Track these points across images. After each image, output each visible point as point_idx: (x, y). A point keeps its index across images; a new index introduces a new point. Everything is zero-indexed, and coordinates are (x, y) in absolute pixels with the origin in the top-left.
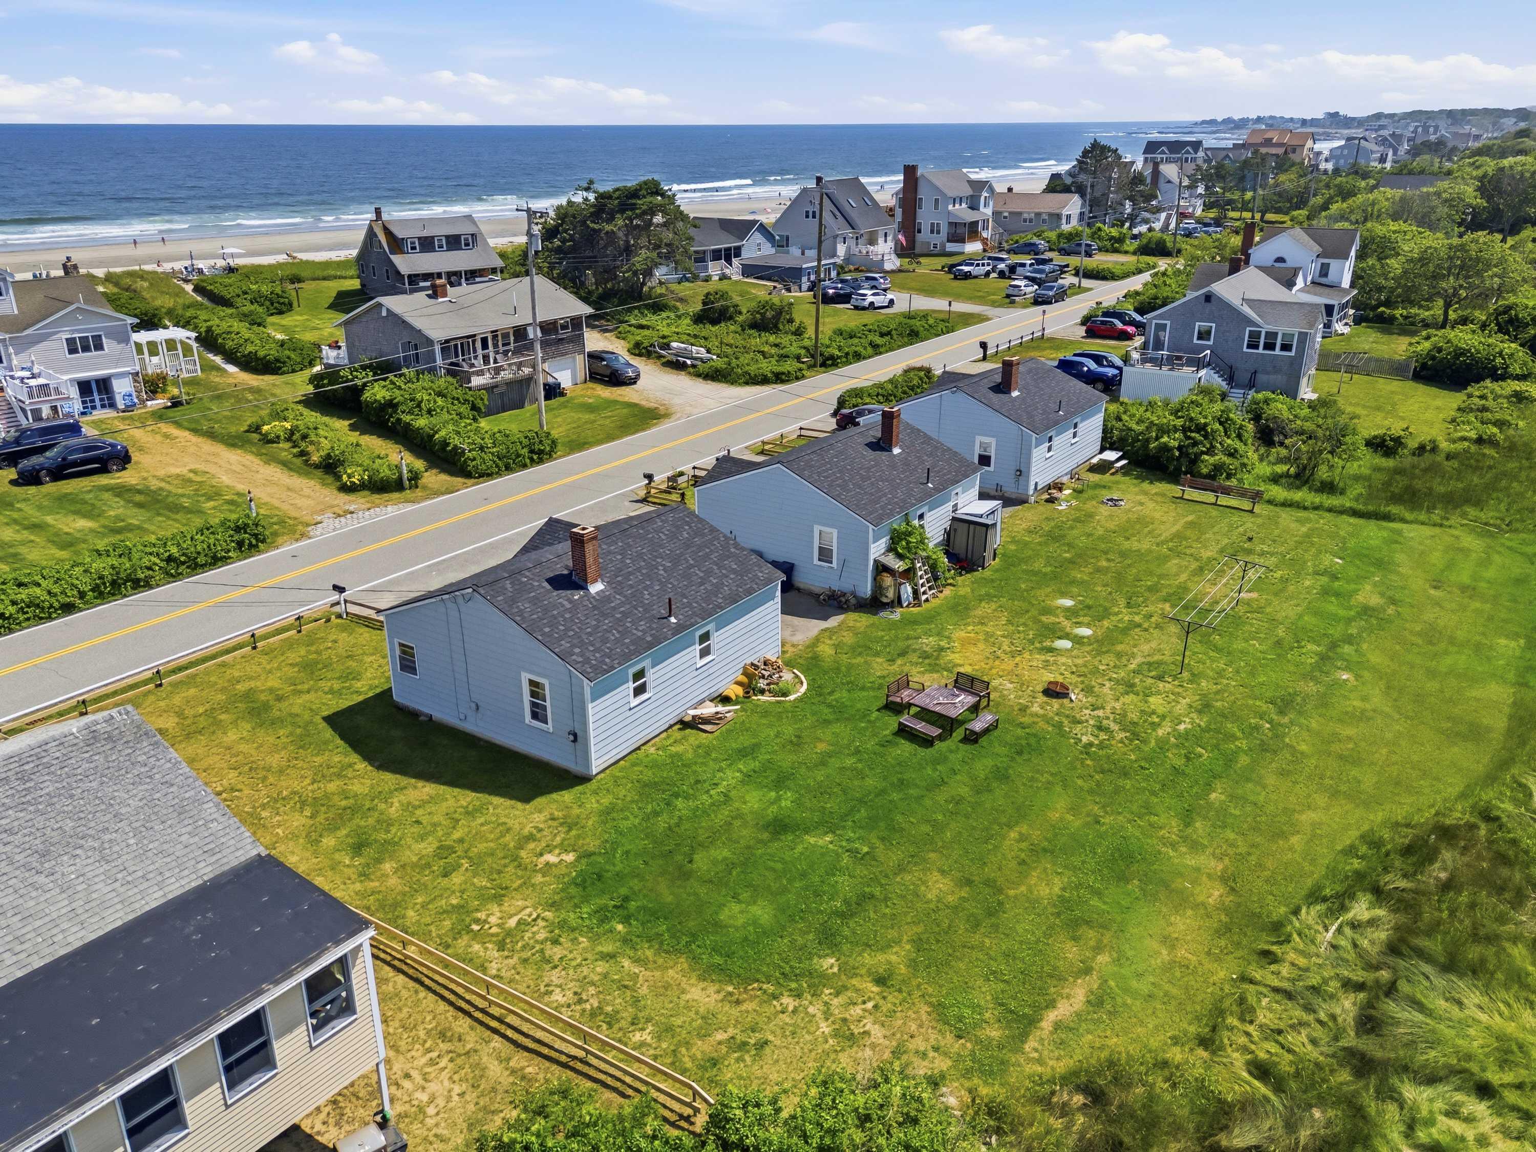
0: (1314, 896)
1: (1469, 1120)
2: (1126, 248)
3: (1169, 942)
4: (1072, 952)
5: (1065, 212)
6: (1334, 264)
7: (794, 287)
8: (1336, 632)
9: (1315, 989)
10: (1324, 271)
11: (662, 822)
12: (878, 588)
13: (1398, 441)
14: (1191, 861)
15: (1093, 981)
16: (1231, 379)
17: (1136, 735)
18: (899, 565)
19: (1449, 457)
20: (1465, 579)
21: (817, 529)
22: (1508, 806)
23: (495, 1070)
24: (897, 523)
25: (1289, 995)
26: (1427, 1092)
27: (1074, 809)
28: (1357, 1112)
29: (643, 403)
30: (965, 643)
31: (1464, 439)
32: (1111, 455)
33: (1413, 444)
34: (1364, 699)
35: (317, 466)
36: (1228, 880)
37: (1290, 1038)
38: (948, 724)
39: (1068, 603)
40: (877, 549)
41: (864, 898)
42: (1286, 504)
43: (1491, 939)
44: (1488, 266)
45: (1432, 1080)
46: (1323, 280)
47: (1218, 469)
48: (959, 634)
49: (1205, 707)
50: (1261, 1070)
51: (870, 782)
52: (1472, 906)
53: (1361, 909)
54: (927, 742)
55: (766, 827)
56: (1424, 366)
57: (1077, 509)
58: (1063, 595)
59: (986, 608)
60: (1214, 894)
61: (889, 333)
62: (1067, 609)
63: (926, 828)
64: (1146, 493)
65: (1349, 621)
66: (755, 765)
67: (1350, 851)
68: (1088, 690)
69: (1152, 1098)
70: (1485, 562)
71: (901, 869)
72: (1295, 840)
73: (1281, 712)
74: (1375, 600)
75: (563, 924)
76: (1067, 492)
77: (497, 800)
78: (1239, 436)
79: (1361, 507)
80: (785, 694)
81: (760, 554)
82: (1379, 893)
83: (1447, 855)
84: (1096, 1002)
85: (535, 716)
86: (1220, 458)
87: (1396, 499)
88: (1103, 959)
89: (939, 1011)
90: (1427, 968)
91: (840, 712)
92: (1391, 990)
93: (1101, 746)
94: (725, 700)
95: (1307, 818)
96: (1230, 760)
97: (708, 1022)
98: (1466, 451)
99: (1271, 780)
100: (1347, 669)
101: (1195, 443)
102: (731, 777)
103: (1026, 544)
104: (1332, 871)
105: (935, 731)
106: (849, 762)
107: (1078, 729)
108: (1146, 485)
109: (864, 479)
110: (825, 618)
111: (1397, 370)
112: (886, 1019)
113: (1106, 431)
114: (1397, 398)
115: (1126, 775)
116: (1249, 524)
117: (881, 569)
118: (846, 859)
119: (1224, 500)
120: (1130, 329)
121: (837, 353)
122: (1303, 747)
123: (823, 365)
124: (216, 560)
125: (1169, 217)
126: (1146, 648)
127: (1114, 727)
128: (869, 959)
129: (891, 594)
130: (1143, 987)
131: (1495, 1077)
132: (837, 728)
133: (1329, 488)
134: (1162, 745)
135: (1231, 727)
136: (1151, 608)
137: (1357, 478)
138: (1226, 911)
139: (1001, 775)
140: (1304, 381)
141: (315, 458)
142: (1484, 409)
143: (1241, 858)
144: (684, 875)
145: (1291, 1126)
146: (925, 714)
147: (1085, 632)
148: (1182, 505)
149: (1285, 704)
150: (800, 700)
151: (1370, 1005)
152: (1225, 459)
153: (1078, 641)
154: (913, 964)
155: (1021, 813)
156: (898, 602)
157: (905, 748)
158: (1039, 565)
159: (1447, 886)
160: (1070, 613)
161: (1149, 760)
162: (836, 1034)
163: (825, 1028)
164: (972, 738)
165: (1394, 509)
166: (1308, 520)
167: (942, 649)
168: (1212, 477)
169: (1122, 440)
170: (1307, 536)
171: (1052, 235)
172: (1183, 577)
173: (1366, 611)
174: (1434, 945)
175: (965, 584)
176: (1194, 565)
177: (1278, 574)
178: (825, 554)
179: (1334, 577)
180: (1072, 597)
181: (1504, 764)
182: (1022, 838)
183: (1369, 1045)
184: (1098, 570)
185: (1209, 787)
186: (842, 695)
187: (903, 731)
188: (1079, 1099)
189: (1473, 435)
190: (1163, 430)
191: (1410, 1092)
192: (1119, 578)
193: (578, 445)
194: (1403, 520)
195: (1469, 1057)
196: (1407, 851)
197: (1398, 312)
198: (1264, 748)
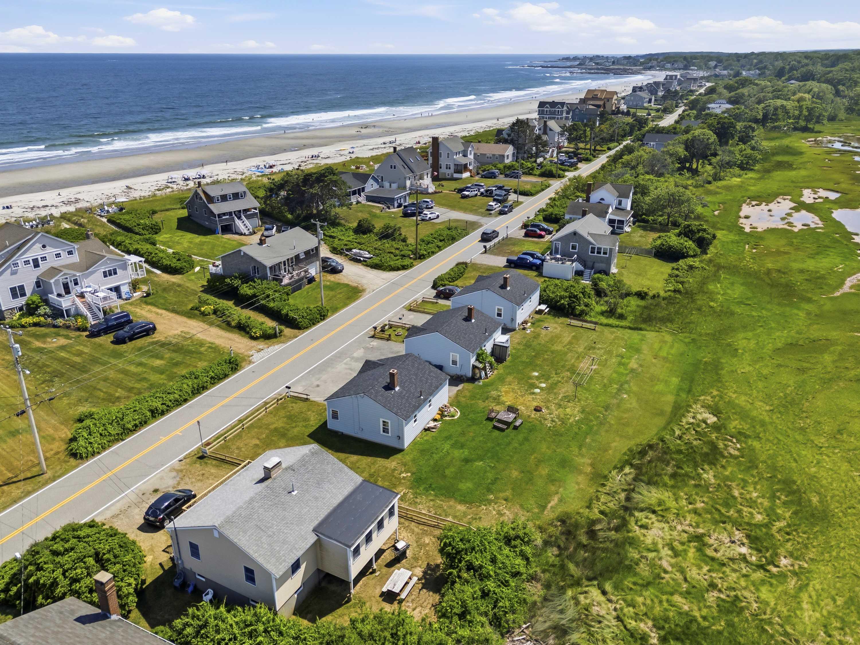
0: (615, 468)
1: (650, 519)
2: (535, 172)
3: (578, 483)
4: (553, 488)
5: (506, 154)
6: (624, 200)
7: (391, 207)
8: (623, 379)
9: (615, 492)
10: (620, 203)
11: (432, 462)
12: (474, 373)
13: (646, 294)
14: (582, 461)
15: (559, 495)
16: (585, 266)
17: (563, 423)
18: (481, 366)
19: (664, 299)
20: (665, 354)
21: (451, 354)
22: (668, 437)
23: (416, 530)
24: (478, 351)
25: (608, 494)
26: (641, 514)
27: (548, 448)
28: (624, 519)
29: (350, 283)
30: (507, 392)
31: (669, 291)
32: (543, 307)
33: (651, 294)
34: (631, 404)
35: (234, 327)
36: (592, 465)
37: (609, 504)
38: (508, 424)
39: (536, 374)
40: (473, 361)
41: (496, 479)
42: (607, 325)
43: (660, 475)
44: (683, 202)
45: (642, 510)
46: (620, 207)
47: (582, 312)
48: (503, 389)
49: (583, 411)
50: (602, 512)
51: (489, 445)
52: (656, 466)
53: (627, 470)
54: (502, 430)
55: (463, 461)
56: (658, 251)
57: (534, 332)
58: (534, 370)
59: (510, 378)
60: (589, 469)
61: (444, 240)
62: (537, 377)
63: (508, 458)
64: (557, 323)
65: (627, 374)
66: (453, 442)
67: (625, 454)
68: (547, 408)
69: (576, 520)
70: (672, 347)
71: (504, 470)
72: (610, 452)
73: (606, 411)
74: (635, 366)
75: (416, 493)
76: (529, 324)
77: (379, 459)
78: (589, 297)
79: (632, 326)
80: (453, 416)
81: (430, 363)
82: (632, 465)
83: (650, 453)
84: (561, 500)
85: (384, 431)
86: (583, 307)
87: (645, 321)
88: (561, 490)
89: (522, 506)
90: (643, 484)
91: (474, 422)
92: (633, 490)
93: (554, 427)
94: (435, 420)
95: (614, 445)
96: (591, 428)
97: (465, 514)
98: (670, 296)
99: (603, 434)
100: (626, 393)
101: (574, 302)
102: (447, 446)
103: (519, 350)
104: (620, 461)
105: (505, 427)
106: (481, 439)
107: (546, 422)
108: (556, 319)
109: (465, 334)
110: (457, 386)
111: (647, 253)
112: (509, 509)
113: (541, 296)
114: (647, 267)
115: (561, 435)
116: (593, 336)
117: (474, 367)
118: (488, 468)
119: (585, 325)
120: (543, 233)
121: (425, 253)
122: (612, 422)
123: (420, 258)
124: (226, 376)
125: (553, 151)
126: (563, 390)
127: (557, 420)
128: (501, 495)
129: (478, 375)
130: (572, 495)
131: (657, 508)
132: (474, 427)
133: (621, 317)
134: (571, 425)
135: (591, 417)
136: (564, 374)
137: (631, 312)
138: (592, 474)
139: (526, 439)
140: (612, 266)
141: (233, 324)
142: (677, 276)
143: (595, 458)
144: (444, 477)
145: (609, 524)
146: (500, 421)
147: (543, 385)
148: (570, 327)
149: (607, 408)
150: (458, 418)
151: (628, 494)
152: (585, 308)
153: (542, 389)
154: (513, 495)
155: (533, 451)
156: (480, 378)
157: (496, 433)
158: (524, 359)
159: (650, 462)
160: (537, 378)
161: (568, 430)
162: (498, 514)
163: (494, 513)
164: (516, 428)
165: (643, 326)
166: (614, 332)
167: (499, 396)
168: (580, 315)
169: (547, 300)
170: (614, 339)
171: (501, 166)
172: (573, 361)
173: (632, 370)
174: (645, 478)
175: (500, 369)
176: (576, 355)
177: (604, 357)
178: (454, 363)
179: (623, 358)
180: (537, 372)
181: (669, 423)
182: (535, 458)
183: (628, 504)
184: (544, 360)
185: (586, 438)
186: (472, 416)
187: (495, 427)
188: (559, 523)
189: (672, 288)
190: (562, 297)
191: (637, 514)
192: (552, 363)
193: (335, 310)
194: (646, 330)
195: (651, 505)
196: (640, 453)
197: (650, 218)
198: (601, 423)
